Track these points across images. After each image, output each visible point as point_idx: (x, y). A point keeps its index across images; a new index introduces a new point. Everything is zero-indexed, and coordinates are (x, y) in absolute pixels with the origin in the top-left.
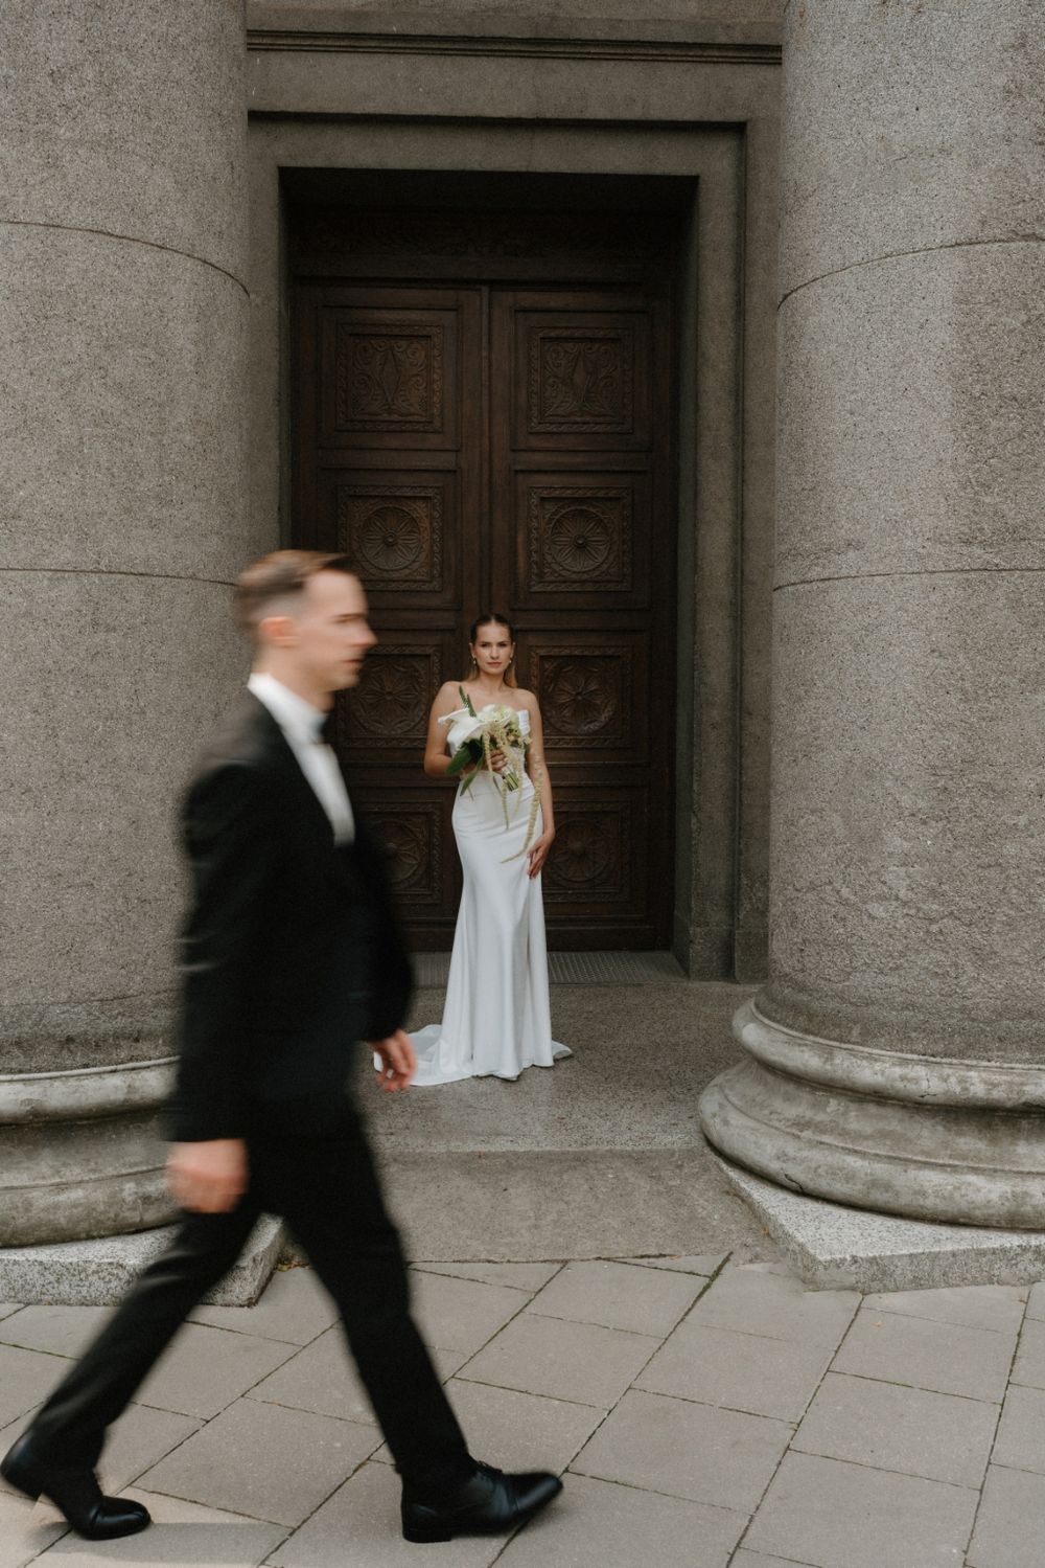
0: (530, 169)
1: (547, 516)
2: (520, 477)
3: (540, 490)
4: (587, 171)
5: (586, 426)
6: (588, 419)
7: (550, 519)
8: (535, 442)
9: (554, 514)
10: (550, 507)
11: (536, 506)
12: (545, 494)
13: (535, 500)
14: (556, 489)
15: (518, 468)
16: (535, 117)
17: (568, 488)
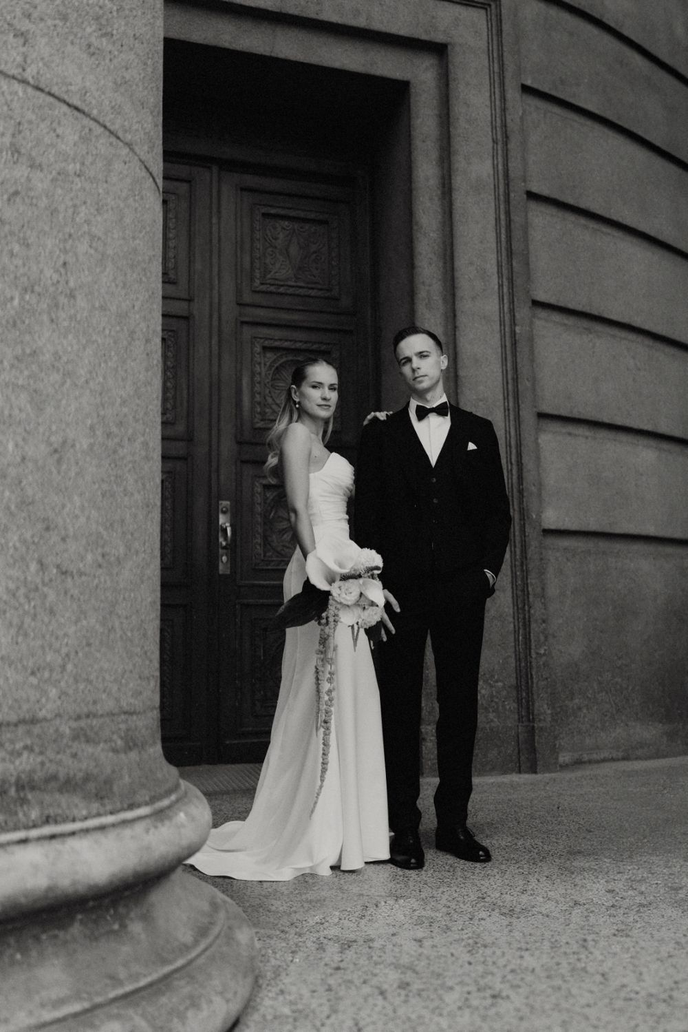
0: (273, 55)
1: (268, 364)
2: (246, 329)
3: (262, 341)
4: (320, 64)
5: (300, 290)
6: (301, 284)
7: (271, 366)
8: (258, 299)
9: (274, 361)
10: (270, 356)
11: (259, 354)
12: (267, 343)
13: (258, 349)
14: (276, 340)
15: (246, 319)
16: (278, 10)
17: (286, 340)
